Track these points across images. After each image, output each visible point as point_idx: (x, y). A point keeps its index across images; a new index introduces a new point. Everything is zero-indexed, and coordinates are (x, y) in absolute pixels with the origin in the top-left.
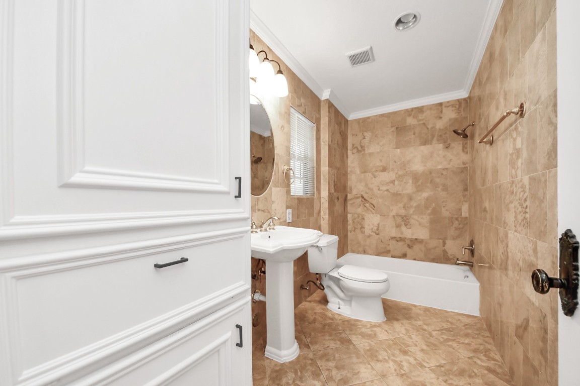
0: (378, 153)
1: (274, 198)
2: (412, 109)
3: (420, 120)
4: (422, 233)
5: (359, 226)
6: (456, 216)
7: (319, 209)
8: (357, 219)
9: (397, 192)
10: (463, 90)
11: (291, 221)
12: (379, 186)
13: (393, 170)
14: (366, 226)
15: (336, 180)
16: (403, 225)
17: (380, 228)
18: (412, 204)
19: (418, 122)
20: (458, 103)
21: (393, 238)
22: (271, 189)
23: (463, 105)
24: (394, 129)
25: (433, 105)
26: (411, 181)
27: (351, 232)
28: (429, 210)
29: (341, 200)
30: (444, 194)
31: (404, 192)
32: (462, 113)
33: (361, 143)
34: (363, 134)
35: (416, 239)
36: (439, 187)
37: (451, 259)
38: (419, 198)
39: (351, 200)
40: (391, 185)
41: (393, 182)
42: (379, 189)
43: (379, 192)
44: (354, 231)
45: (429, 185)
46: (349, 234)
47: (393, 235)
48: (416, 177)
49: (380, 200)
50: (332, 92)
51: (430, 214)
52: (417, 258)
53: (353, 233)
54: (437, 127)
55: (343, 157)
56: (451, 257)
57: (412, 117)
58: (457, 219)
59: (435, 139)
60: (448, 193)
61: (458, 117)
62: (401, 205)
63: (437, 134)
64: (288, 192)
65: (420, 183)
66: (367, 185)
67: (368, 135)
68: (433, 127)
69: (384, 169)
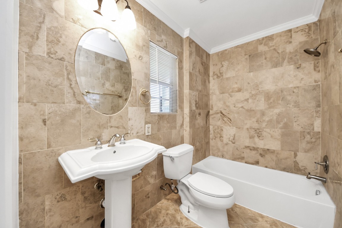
0: (234, 77)
1: (130, 115)
2: (263, 39)
3: (271, 46)
4: (274, 145)
5: (219, 136)
6: (308, 131)
7: (181, 123)
8: (217, 130)
9: (251, 108)
10: (312, 15)
11: (150, 134)
12: (235, 104)
13: (247, 90)
14: (224, 136)
15: (197, 100)
16: (256, 137)
17: (236, 138)
18: (264, 119)
19: (269, 48)
20: (307, 27)
21: (247, 147)
22: (127, 108)
23: (313, 29)
24: (247, 56)
25: (282, 32)
26: (263, 99)
27: (212, 139)
28: (280, 124)
29: (203, 115)
30: (295, 110)
31: (257, 108)
32: (312, 36)
33: (220, 70)
34: (221, 63)
35: (268, 150)
36: (290, 104)
37: (302, 170)
38: (271, 114)
39: (212, 115)
40: (246, 102)
41: (247, 100)
42: (235, 106)
43: (235, 109)
44: (215, 139)
45: (280, 102)
46: (211, 141)
47: (247, 145)
48: (268, 96)
49: (236, 115)
50: (191, 31)
51: (281, 128)
52: (269, 166)
53: (214, 140)
54: (288, 51)
55: (205, 82)
56: (302, 168)
57: (263, 45)
58: (309, 133)
59: (286, 61)
60: (300, 109)
61: (308, 39)
62: (254, 120)
63: (287, 56)
64: (148, 110)
65: (271, 100)
66: (225, 103)
67: (226, 64)
68: (283, 51)
69: (239, 90)
